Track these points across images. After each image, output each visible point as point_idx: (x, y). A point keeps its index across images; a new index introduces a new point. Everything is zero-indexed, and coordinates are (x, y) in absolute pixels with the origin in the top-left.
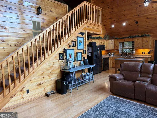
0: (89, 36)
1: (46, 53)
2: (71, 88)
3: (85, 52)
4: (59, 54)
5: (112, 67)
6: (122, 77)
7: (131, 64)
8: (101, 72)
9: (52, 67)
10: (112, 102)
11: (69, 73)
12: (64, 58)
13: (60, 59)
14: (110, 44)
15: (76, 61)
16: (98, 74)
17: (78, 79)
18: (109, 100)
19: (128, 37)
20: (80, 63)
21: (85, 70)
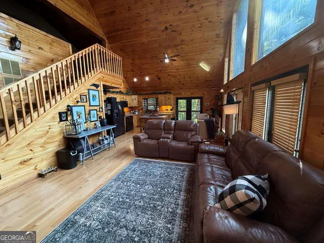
0: (106, 89)
1: (34, 112)
2: (83, 158)
3: (101, 110)
4: (60, 114)
5: (137, 127)
6: (146, 136)
7: (155, 122)
8: (124, 134)
9: (48, 132)
10: (136, 166)
11: (78, 140)
12: (69, 118)
13: (61, 120)
14: (132, 100)
15: (89, 122)
16: (121, 136)
17: (93, 146)
18: (133, 164)
19: (152, 94)
20: (95, 124)
21: (103, 133)
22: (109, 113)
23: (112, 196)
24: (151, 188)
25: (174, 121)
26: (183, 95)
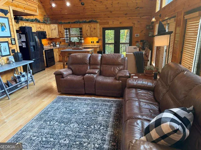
5: (59, 61)
6: (70, 72)
7: (79, 55)
8: (44, 70)
10: (60, 104)
14: (52, 30)
16: (40, 73)
17: (7, 84)
18: (56, 102)
19: (74, 23)
20: (8, 59)
21: (19, 69)
22: (24, 45)
23: (34, 136)
24: (76, 125)
25: (100, 55)
26: (111, 25)
